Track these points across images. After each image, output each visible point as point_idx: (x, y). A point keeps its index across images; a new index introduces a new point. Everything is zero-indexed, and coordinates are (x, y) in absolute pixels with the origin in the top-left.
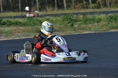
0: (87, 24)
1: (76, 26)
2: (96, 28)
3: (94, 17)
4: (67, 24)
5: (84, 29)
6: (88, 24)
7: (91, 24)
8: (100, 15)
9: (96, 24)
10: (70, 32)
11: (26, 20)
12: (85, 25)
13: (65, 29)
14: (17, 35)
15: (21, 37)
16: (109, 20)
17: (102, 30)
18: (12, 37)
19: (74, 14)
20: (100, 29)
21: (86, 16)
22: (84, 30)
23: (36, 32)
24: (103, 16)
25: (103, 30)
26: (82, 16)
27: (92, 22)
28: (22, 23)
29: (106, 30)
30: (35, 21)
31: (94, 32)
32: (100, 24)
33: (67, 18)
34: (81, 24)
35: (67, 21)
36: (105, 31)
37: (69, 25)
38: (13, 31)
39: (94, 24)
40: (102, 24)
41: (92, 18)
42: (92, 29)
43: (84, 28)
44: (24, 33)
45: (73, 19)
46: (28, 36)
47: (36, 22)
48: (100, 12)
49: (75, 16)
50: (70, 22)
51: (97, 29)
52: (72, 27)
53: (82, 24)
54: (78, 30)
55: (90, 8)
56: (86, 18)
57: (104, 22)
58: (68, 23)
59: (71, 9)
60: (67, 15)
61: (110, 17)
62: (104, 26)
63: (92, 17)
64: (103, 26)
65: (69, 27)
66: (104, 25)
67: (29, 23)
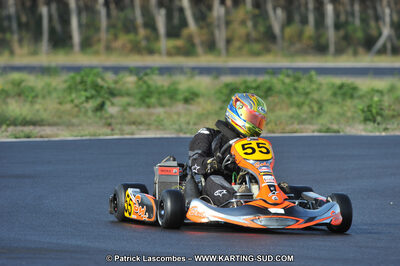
0: (149, 106)
2: (183, 120)
3: (174, 83)
4: (82, 103)
5: (140, 124)
6: (154, 107)
7: (163, 106)
9: (180, 107)
10: (92, 130)
13: (75, 121)
16: (224, 98)
19: (106, 69)
20: (195, 124)
21: (146, 78)
27: (166, 101)
31: (173, 136)
32: (195, 108)
34: (129, 105)
35: (83, 93)
37: (91, 104)
41: (165, 88)
42: (167, 123)
43: (139, 120)
45: (105, 85)
50: (92, 97)
51: (184, 126)
52: (99, 114)
53: (134, 106)
54: (121, 124)
56: (149, 87)
57: (209, 103)
59: (97, 53)
60: (83, 73)
61: (227, 85)
62: (207, 118)
64: (203, 114)
65: (90, 113)
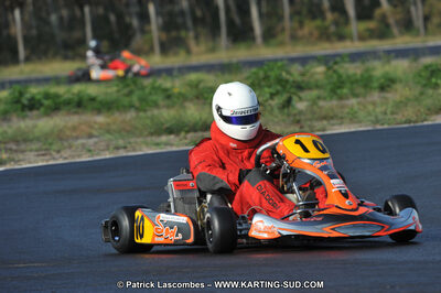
1: (301, 106)
8: (389, 61)
11: (115, 89)
12: (335, 102)
14: (83, 145)
15: (98, 154)
17: (399, 117)
18: (66, 153)
22: (332, 122)
23: (152, 134)
24: (400, 66)
25: (404, 119)
26: (321, 69)
28: (101, 102)
29: (414, 118)
30: (147, 91)
33: (266, 77)
36: (410, 122)
38: (68, 133)
39: (369, 99)
40: (397, 97)
44: (108, 136)
46: (125, 148)
47: (150, 94)
48: (388, 52)
49: (296, 69)
55: (352, 39)
58: (272, 96)
63: (359, 72)
66: (408, 99)
67: (126, 101)
